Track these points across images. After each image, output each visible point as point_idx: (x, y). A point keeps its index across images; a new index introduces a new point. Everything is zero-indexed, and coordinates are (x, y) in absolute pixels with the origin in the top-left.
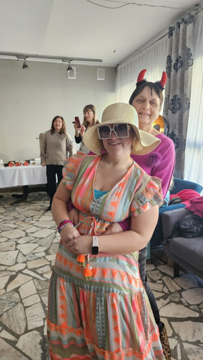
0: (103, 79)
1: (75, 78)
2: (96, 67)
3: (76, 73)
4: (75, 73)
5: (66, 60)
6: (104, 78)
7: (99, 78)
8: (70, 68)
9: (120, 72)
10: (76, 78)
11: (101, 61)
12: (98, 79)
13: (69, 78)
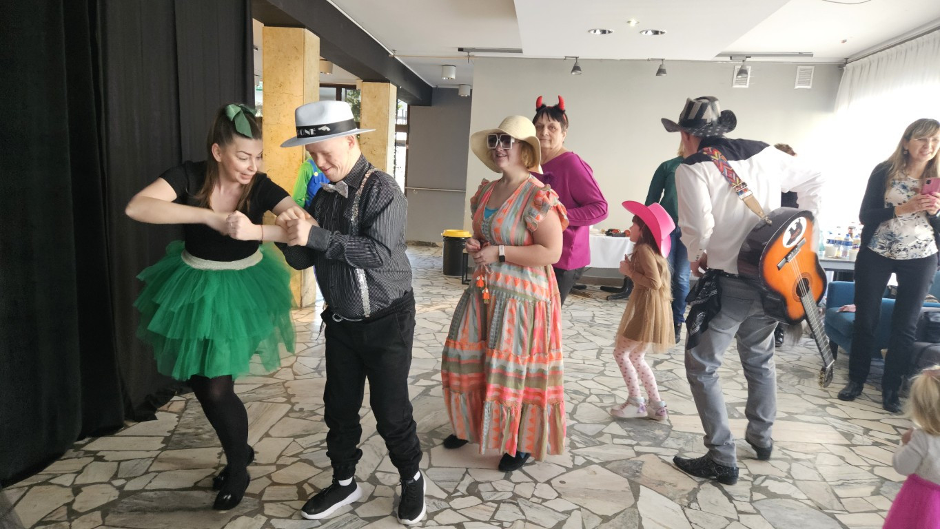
0: (809, 87)
1: (747, 87)
2: (797, 65)
3: (751, 78)
4: (749, 77)
5: (737, 58)
6: (811, 84)
7: (799, 83)
8: (742, 72)
9: (850, 72)
10: (749, 85)
11: (811, 55)
12: (797, 87)
13: (735, 86)
